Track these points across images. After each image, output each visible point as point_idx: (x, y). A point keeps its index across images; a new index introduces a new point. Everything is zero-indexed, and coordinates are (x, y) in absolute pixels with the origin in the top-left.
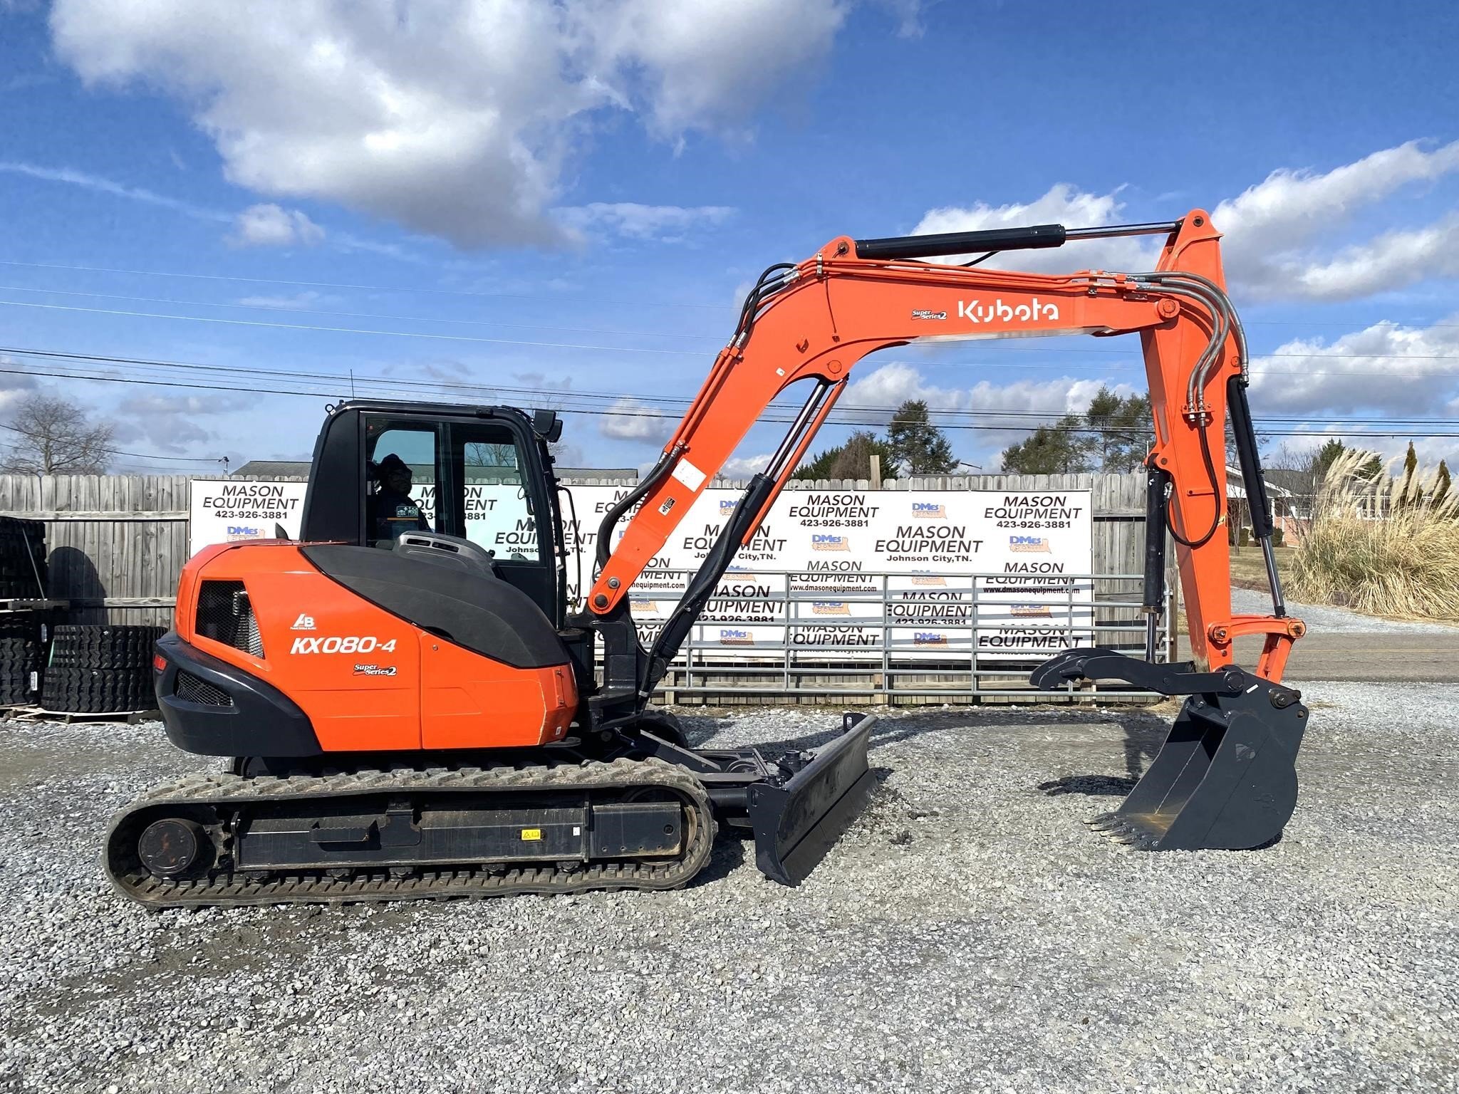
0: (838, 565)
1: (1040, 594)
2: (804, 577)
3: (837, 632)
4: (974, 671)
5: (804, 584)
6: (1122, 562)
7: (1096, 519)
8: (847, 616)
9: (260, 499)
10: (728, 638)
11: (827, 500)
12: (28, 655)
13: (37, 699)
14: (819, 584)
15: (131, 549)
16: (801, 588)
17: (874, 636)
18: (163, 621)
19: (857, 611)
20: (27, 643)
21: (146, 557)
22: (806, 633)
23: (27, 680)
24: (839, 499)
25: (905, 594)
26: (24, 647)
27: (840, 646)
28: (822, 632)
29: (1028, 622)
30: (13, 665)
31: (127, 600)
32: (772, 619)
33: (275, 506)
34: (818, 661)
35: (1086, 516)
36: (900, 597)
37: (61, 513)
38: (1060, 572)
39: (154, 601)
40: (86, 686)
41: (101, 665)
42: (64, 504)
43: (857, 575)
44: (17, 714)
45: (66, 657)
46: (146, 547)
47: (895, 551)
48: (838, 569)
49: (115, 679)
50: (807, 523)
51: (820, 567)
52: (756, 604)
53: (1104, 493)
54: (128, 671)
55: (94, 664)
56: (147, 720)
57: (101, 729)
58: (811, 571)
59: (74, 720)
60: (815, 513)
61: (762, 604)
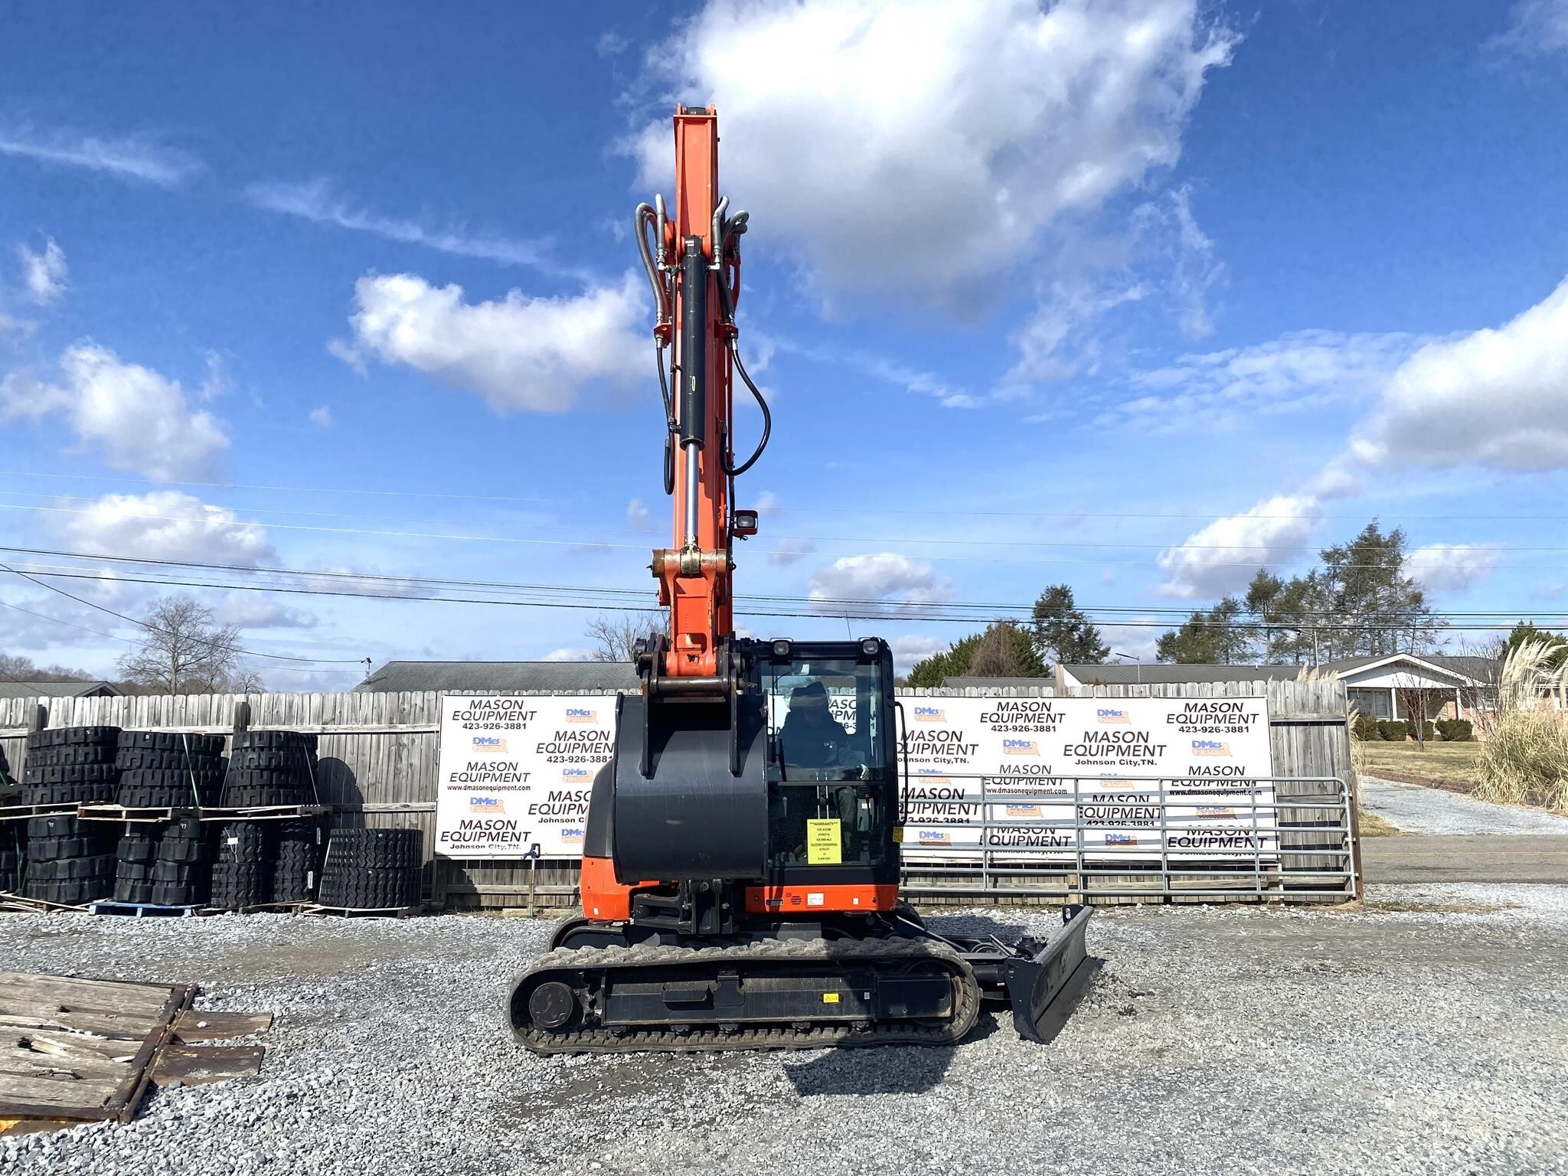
0: (1029, 768)
1: (1224, 796)
2: (997, 780)
3: (1031, 834)
4: (1165, 871)
5: (997, 787)
6: (1301, 763)
7: (1273, 724)
9: (502, 712)
10: (926, 840)
11: (1015, 706)
12: (306, 857)
13: (313, 896)
14: (1011, 786)
15: (386, 759)
16: (994, 791)
17: (1067, 838)
18: (411, 824)
19: (1050, 813)
20: (305, 846)
21: (399, 766)
22: (1001, 835)
23: (305, 879)
24: (1027, 706)
25: (1095, 797)
26: (303, 849)
27: (1034, 848)
28: (1016, 834)
29: (1214, 824)
30: (294, 865)
31: (381, 806)
32: (968, 821)
33: (516, 718)
34: (1013, 861)
35: (1263, 721)
36: (1090, 800)
37: (329, 726)
38: (1242, 774)
39: (405, 806)
40: (363, 883)
41: (375, 865)
42: (329, 719)
43: (1048, 779)
44: (304, 909)
45: (345, 857)
46: (399, 757)
47: (1083, 755)
48: (1029, 773)
49: (386, 877)
50: (998, 728)
51: (1012, 771)
52: (952, 806)
53: (1278, 699)
54: (396, 870)
55: (370, 864)
56: (410, 916)
57: (381, 922)
58: (1003, 774)
59: (352, 915)
60: (1005, 719)
61: (957, 806)
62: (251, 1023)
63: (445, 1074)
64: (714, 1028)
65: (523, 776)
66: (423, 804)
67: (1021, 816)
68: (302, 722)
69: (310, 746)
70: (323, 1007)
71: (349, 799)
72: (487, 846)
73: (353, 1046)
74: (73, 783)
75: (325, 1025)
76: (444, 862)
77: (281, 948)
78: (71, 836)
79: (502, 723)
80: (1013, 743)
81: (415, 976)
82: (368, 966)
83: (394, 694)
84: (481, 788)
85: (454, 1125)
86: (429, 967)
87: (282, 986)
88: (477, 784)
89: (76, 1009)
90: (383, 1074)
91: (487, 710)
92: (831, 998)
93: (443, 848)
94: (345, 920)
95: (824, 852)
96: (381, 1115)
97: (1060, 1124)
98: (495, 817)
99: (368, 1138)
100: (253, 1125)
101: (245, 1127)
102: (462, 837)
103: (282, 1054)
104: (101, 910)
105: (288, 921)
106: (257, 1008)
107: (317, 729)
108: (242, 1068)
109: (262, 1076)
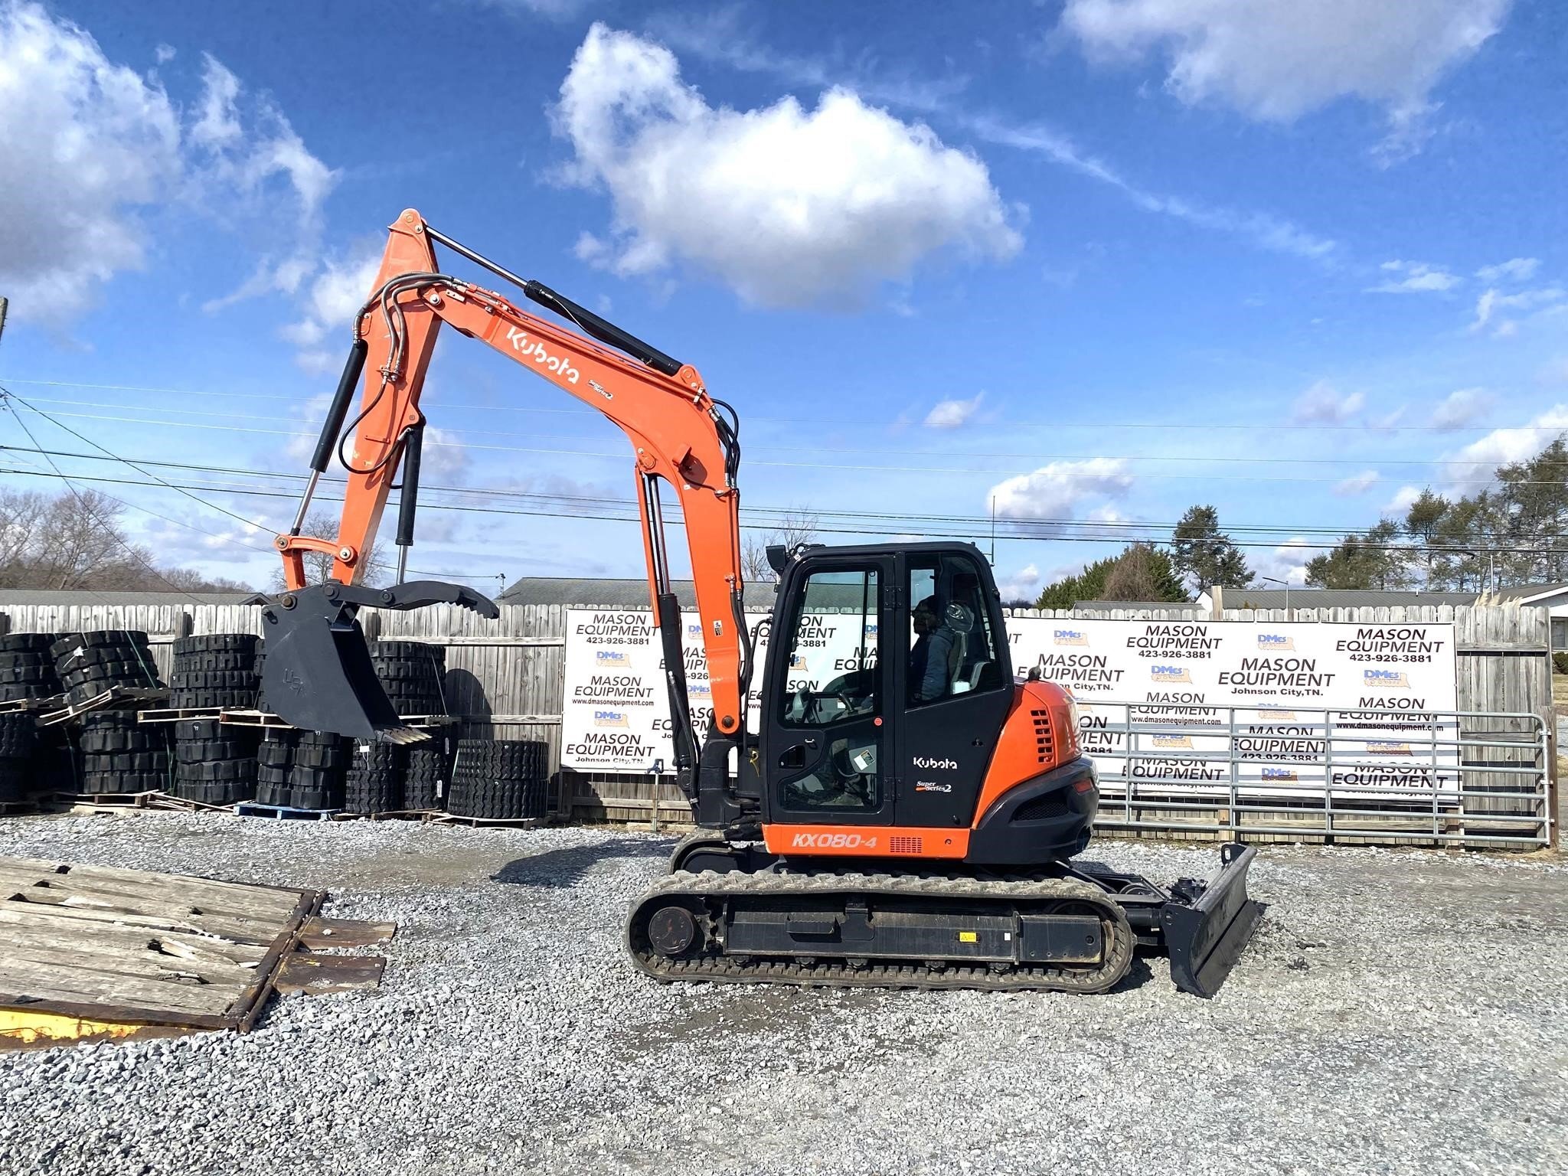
0: (1179, 697)
1: (1400, 731)
2: (1144, 709)
3: (1179, 765)
4: (1328, 810)
5: (1144, 716)
6: (1491, 697)
7: (1460, 653)
8: (1189, 749)
9: (625, 627)
11: (1167, 630)
12: (435, 766)
13: (443, 805)
14: (1159, 716)
15: (512, 671)
16: (1140, 720)
17: (1219, 771)
18: (538, 736)
19: (1201, 744)
20: (434, 755)
21: (525, 678)
22: (1146, 766)
23: (434, 787)
24: (1180, 630)
25: (1252, 728)
26: (432, 758)
27: (1182, 781)
28: (1163, 765)
29: (1386, 760)
30: (423, 773)
31: (508, 717)
32: (1111, 750)
33: (639, 633)
34: (1159, 794)
35: (1448, 650)
36: (1247, 732)
37: (456, 638)
38: (1422, 707)
39: (531, 718)
40: (490, 794)
41: (501, 776)
42: (457, 631)
43: (1200, 708)
44: (433, 817)
45: (472, 768)
46: (525, 670)
47: (1240, 683)
48: (1180, 701)
49: (512, 789)
50: (1146, 654)
51: (1160, 699)
52: (1094, 734)
53: (1468, 627)
54: (522, 782)
55: (495, 773)
56: (536, 827)
57: (508, 833)
58: (1150, 703)
59: (480, 824)
60: (1154, 644)
61: (1099, 735)
62: (378, 932)
63: (563, 997)
64: (842, 962)
65: (646, 692)
66: (548, 716)
67: (1169, 746)
68: (430, 633)
69: (438, 657)
70: (445, 919)
71: (477, 709)
72: (611, 760)
73: (472, 961)
74: (216, 688)
75: (446, 938)
76: (569, 774)
77: (409, 856)
78: (215, 739)
79: (625, 637)
80: (1162, 669)
82: (492, 878)
83: (519, 607)
84: (605, 702)
85: (569, 1054)
86: (552, 881)
87: (407, 895)
88: (600, 698)
89: (209, 912)
90: (501, 994)
91: (610, 624)
92: (968, 937)
93: (569, 761)
94: (472, 830)
96: (497, 1038)
97: (1232, 1094)
98: (619, 731)
99: (482, 1063)
100: (369, 1042)
101: (361, 1044)
102: (587, 750)
103: (403, 967)
104: (245, 811)
105: (417, 829)
106: (382, 917)
107: (445, 640)
108: (362, 980)
109: (381, 989)
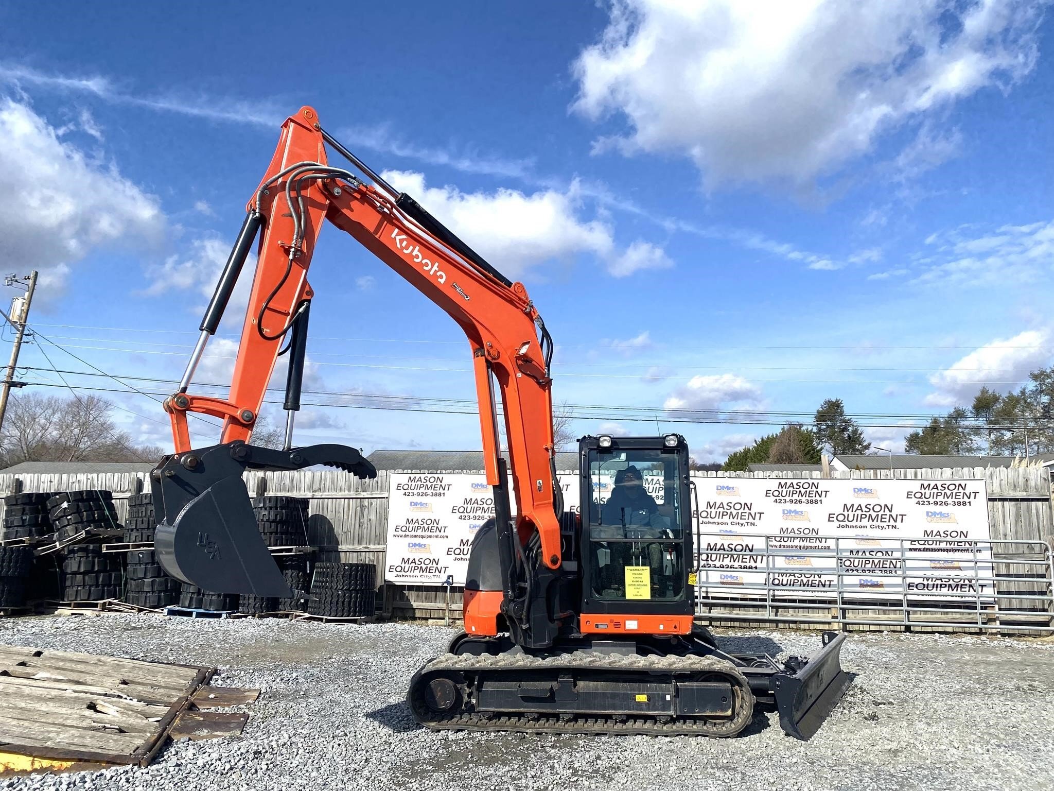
0: (801, 530)
1: (952, 553)
2: (778, 539)
3: (803, 578)
4: (905, 608)
5: (778, 544)
6: (1013, 531)
7: (990, 500)
8: (809, 566)
9: (429, 485)
11: (792, 485)
12: (299, 581)
13: (304, 607)
14: (789, 543)
15: (353, 516)
16: (776, 546)
17: (830, 581)
18: (369, 560)
19: (817, 563)
20: (299, 573)
21: (362, 520)
22: (780, 578)
24: (801, 485)
25: (851, 552)
26: (298, 576)
27: (806, 588)
28: (792, 577)
29: (943, 573)
30: (292, 586)
31: (350, 547)
32: (756, 568)
33: (438, 489)
34: (790, 598)
35: (982, 498)
36: (848, 554)
37: (316, 494)
38: (966, 537)
39: (366, 548)
40: (335, 600)
41: (343, 588)
42: (317, 489)
43: (816, 538)
44: (297, 616)
45: (323, 582)
46: (362, 514)
47: (842, 521)
48: (802, 533)
49: (350, 597)
50: (778, 501)
51: (789, 532)
52: (745, 557)
53: (995, 482)
54: (357, 592)
55: (339, 586)
56: (366, 623)
57: (345, 627)
58: (782, 535)
59: (328, 621)
60: (784, 494)
61: (748, 557)
62: (247, 696)
63: (364, 741)
64: (557, 716)
65: (443, 529)
66: (378, 547)
67: (797, 564)
68: (299, 490)
69: (304, 506)
70: (294, 687)
71: (330, 542)
72: (419, 576)
73: (307, 716)
75: (293, 700)
76: (390, 586)
77: (277, 643)
78: (153, 563)
79: (429, 492)
80: (790, 512)
81: (360, 667)
82: (330, 658)
84: (415, 536)
86: (370, 660)
87: (271, 670)
88: (413, 533)
89: (133, 682)
90: (323, 739)
91: (419, 483)
92: (642, 698)
93: (390, 577)
94: (323, 624)
95: (638, 590)
96: (315, 770)
98: (424, 556)
100: (227, 773)
101: (222, 774)
102: (403, 569)
103: (260, 720)
104: (171, 613)
105: (285, 624)
106: (251, 685)
107: (309, 495)
108: (230, 730)
109: (242, 736)
